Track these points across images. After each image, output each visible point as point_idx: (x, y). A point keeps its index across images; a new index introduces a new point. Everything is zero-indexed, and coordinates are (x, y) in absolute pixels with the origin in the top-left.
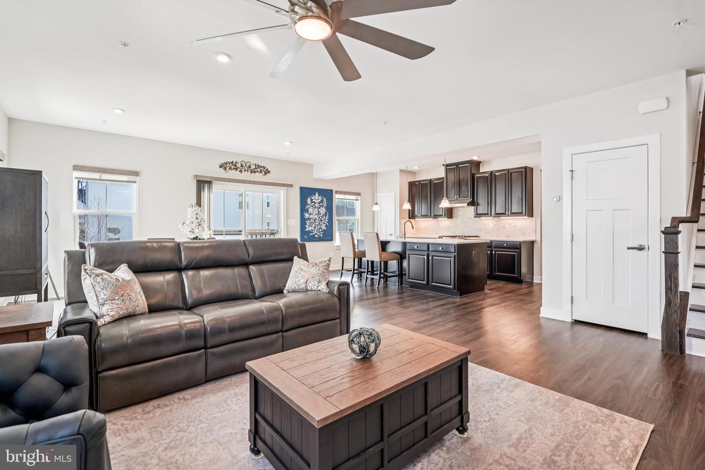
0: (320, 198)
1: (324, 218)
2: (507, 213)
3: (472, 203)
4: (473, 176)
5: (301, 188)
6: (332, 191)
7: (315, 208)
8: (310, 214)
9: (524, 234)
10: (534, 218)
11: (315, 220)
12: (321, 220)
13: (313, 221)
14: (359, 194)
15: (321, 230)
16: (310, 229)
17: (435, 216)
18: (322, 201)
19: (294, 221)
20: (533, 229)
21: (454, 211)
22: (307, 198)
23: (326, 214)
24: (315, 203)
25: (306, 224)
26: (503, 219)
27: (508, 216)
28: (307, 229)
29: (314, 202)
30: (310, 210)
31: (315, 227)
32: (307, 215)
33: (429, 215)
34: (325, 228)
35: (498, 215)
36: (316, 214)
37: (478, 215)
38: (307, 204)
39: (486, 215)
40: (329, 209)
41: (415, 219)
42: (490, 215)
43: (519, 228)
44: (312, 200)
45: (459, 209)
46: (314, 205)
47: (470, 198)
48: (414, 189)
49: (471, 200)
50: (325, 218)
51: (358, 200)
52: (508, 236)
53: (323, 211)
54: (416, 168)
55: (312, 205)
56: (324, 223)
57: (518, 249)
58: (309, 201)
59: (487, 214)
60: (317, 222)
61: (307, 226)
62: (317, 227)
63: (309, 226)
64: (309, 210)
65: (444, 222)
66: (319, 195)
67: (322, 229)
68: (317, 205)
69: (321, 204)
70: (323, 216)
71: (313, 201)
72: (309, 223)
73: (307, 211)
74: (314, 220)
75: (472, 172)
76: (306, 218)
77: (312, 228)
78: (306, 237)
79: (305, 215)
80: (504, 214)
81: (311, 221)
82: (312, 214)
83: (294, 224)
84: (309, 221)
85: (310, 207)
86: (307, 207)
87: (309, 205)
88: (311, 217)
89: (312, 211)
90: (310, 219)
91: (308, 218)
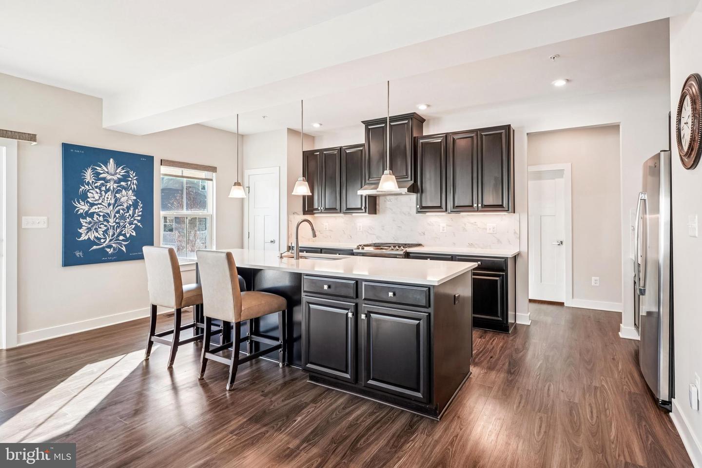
0: (121, 172)
1: (131, 212)
2: (475, 205)
3: (413, 189)
4: (415, 141)
5: (67, 149)
6: (151, 159)
7: (107, 191)
8: (92, 205)
9: (499, 241)
10: (516, 215)
11: (106, 217)
12: (123, 217)
13: (101, 219)
14: (213, 169)
15: (121, 238)
16: (92, 236)
17: (348, 209)
18: (125, 178)
19: (45, 218)
20: (515, 233)
21: (381, 202)
22: (85, 168)
23: (135, 205)
24: (107, 181)
25: (81, 226)
26: (463, 217)
27: (478, 211)
28: (84, 237)
29: (104, 179)
30: (93, 196)
31: (105, 232)
32: (82, 207)
33: (338, 207)
34: (134, 234)
35: (459, 209)
36: (109, 205)
37: (423, 209)
38: (82, 182)
39: (438, 208)
40: (144, 194)
41: (313, 214)
42: (444, 209)
43: (491, 231)
44: (97, 175)
45: (388, 197)
46: (102, 185)
47: (409, 179)
48: (312, 164)
49: (413, 182)
50: (134, 213)
51: (211, 180)
52: (471, 245)
53: (127, 197)
54: (316, 126)
55: (98, 184)
56: (131, 223)
57: (502, 270)
58: (89, 175)
59: (440, 207)
60: (111, 220)
61: (82, 231)
62: (111, 232)
63: (89, 230)
64: (89, 195)
65: (363, 220)
66: (118, 164)
67: (124, 235)
68: (111, 185)
69: (123, 183)
70: (128, 208)
71: (101, 176)
72: (90, 223)
73: (84, 197)
74: (104, 216)
75: (415, 135)
76: (79, 212)
77: (96, 235)
78: (81, 254)
79: (79, 205)
80: (469, 208)
81: (95, 219)
82: (97, 204)
83: (45, 226)
84: (89, 219)
85: (91, 188)
86: (83, 188)
87: (88, 184)
88: (94, 211)
89: (97, 198)
90: (91, 215)
91: (87, 212)
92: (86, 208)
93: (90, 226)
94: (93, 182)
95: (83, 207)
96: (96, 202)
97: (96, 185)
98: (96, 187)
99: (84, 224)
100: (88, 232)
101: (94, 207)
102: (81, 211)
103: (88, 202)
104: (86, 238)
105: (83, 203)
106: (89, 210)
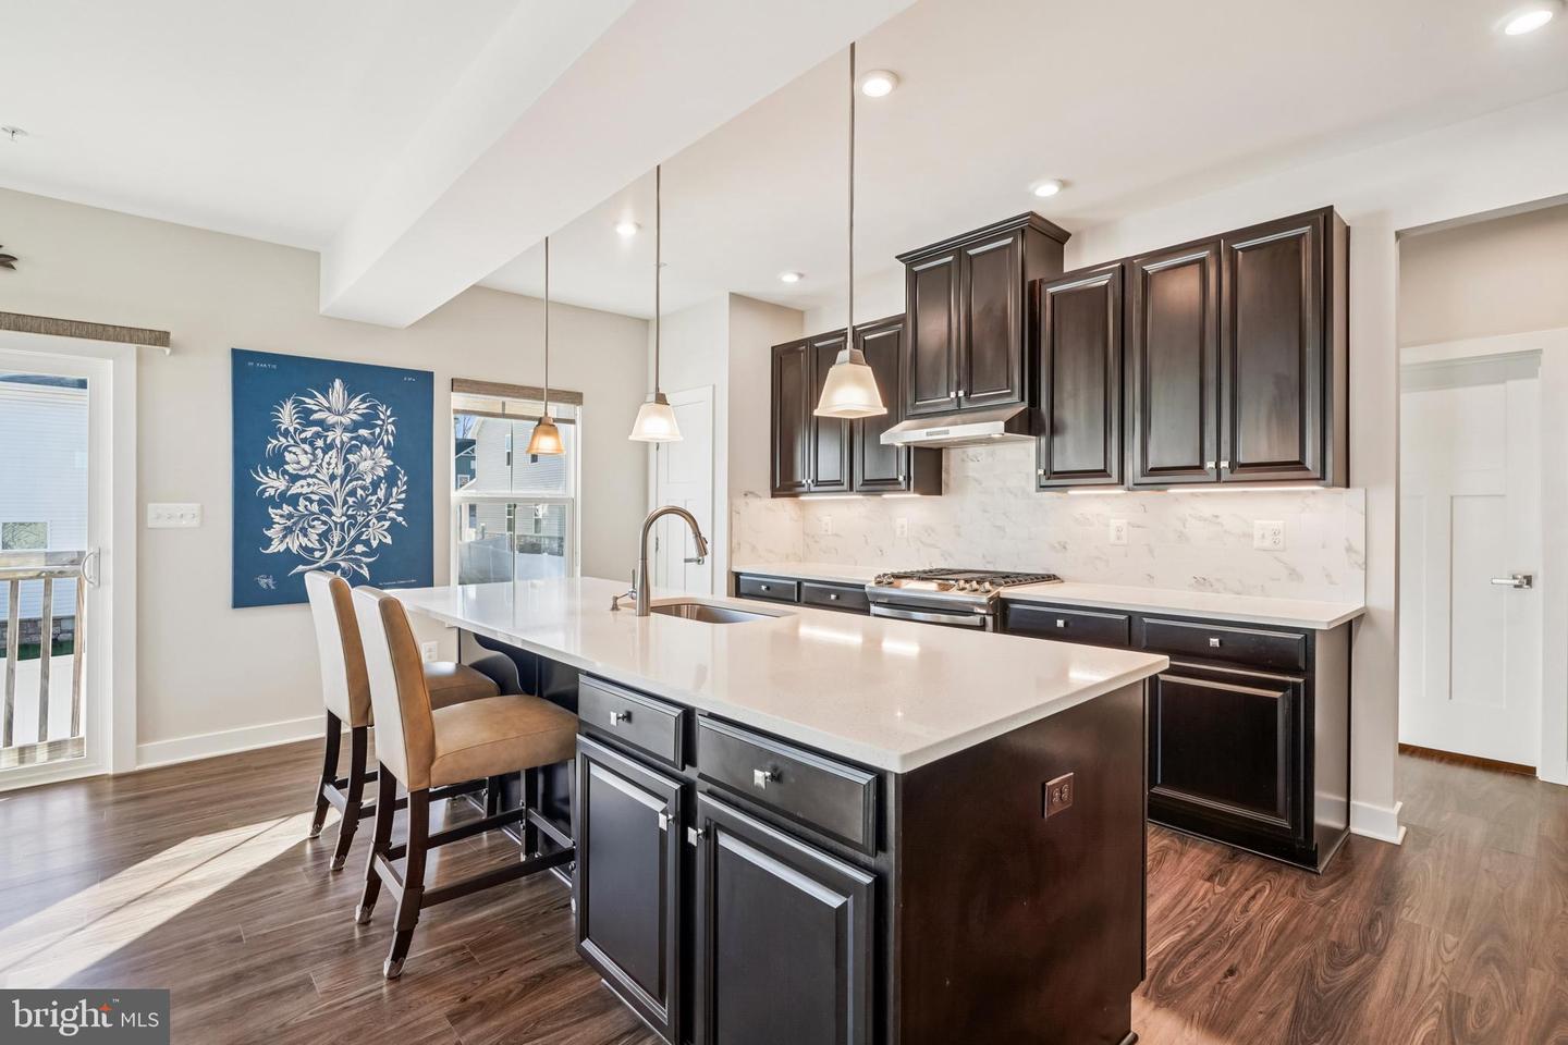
0: (359, 407)
1: (381, 493)
2: (1210, 465)
3: (1029, 423)
4: (1032, 294)
5: (241, 358)
6: (427, 378)
7: (328, 448)
8: (294, 478)
9: (1294, 574)
10: (1354, 495)
11: (326, 504)
12: (363, 505)
13: (315, 508)
14: (575, 398)
15: (359, 548)
16: (294, 544)
17: (866, 482)
18: (368, 421)
19: (195, 507)
20: (1349, 549)
21: (951, 461)
22: (280, 400)
23: (391, 478)
24: (328, 428)
25: (270, 524)
26: (1176, 498)
27: (1218, 480)
28: (276, 547)
29: (320, 423)
30: (298, 458)
31: (324, 536)
32: (273, 483)
33: (846, 480)
34: (389, 540)
35: (1159, 476)
36: (333, 478)
37: (1055, 478)
38: (273, 430)
39: (1096, 476)
40: (413, 456)
41: (796, 495)
42: (1115, 478)
43: (1268, 543)
44: (305, 416)
45: (972, 450)
46: (317, 435)
47: (1016, 398)
48: (790, 376)
49: (1024, 406)
50: (388, 495)
51: (572, 422)
52: (1201, 583)
53: (371, 462)
54: (790, 278)
55: (308, 434)
56: (381, 518)
57: (1296, 672)
58: (287, 416)
59: (1103, 473)
60: (337, 511)
61: (273, 533)
62: (336, 536)
63: (288, 531)
64: (288, 457)
65: (909, 509)
66: (352, 392)
67: (367, 543)
68: (338, 436)
69: (363, 432)
70: (375, 485)
71: (315, 416)
72: (290, 516)
73: (277, 462)
74: (321, 502)
75: (1030, 277)
76: (267, 494)
77: (304, 541)
78: (270, 581)
79: (265, 479)
80: (1192, 471)
81: (301, 508)
82: (304, 477)
83: (195, 523)
84: (287, 509)
85: (292, 442)
86: (275, 442)
87: (286, 433)
88: (299, 491)
89: (305, 463)
90: (293, 501)
91: (282, 495)
92: (281, 484)
93: (289, 523)
94: (296, 430)
95: (276, 484)
96: (303, 473)
97: (303, 436)
98: (304, 441)
99: (277, 519)
100: (285, 537)
101: (298, 484)
102: (272, 491)
103: (285, 472)
104: (282, 548)
105: (274, 475)
106: (288, 488)
